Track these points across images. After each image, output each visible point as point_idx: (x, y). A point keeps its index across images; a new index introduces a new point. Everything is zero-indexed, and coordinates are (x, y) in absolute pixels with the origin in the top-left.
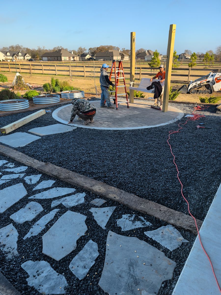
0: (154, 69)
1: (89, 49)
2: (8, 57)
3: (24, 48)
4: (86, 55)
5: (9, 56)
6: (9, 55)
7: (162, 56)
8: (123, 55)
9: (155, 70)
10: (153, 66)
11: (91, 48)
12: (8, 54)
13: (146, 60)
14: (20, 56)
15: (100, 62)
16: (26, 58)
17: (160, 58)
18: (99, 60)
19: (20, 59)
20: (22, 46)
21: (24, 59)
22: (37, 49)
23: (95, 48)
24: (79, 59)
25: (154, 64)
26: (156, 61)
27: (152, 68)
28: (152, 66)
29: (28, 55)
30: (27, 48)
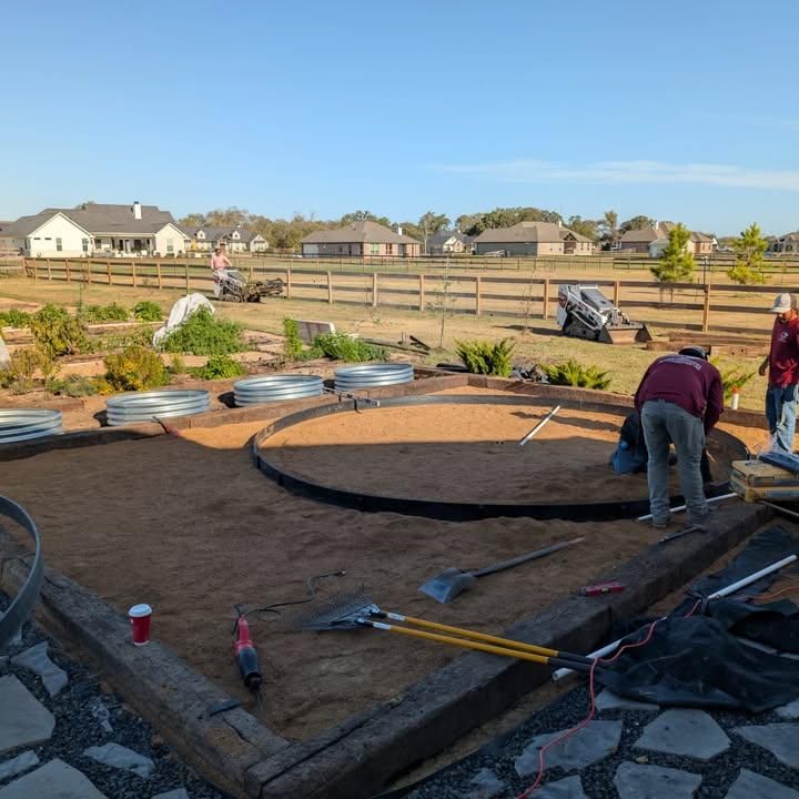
0: (672, 286)
1: (459, 220)
2: (200, 245)
3: (252, 218)
4: (448, 238)
5: (202, 241)
6: (204, 237)
7: (715, 242)
8: (574, 238)
9: (676, 291)
10: (670, 277)
11: (464, 217)
12: (201, 235)
13: (654, 255)
14: (237, 242)
15: (489, 261)
16: (253, 248)
17: (707, 248)
18: (488, 254)
19: (234, 249)
20: (245, 212)
21: (249, 250)
22: (289, 219)
23: (479, 215)
24: (422, 251)
25: (670, 267)
26: (680, 260)
27: (664, 284)
28: (664, 278)
29: (262, 239)
30: (262, 217)
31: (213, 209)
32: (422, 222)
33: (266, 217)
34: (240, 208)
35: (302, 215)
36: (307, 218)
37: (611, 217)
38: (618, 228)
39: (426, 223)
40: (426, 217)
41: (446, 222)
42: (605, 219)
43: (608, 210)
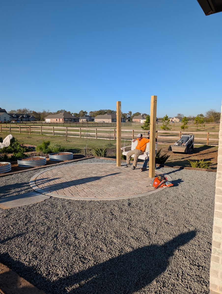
5: (15, 118)
10: (147, 129)
13: (142, 123)
14: (26, 118)
19: (25, 120)
25: (146, 126)
26: (149, 124)
28: (145, 129)
31: (19, 109)
32: (80, 113)
33: (35, 111)
34: (27, 109)
35: (45, 111)
36: (47, 111)
37: (131, 113)
38: (132, 115)
39: (81, 113)
40: (81, 111)
41: (87, 113)
42: (129, 113)
43: (129, 111)
